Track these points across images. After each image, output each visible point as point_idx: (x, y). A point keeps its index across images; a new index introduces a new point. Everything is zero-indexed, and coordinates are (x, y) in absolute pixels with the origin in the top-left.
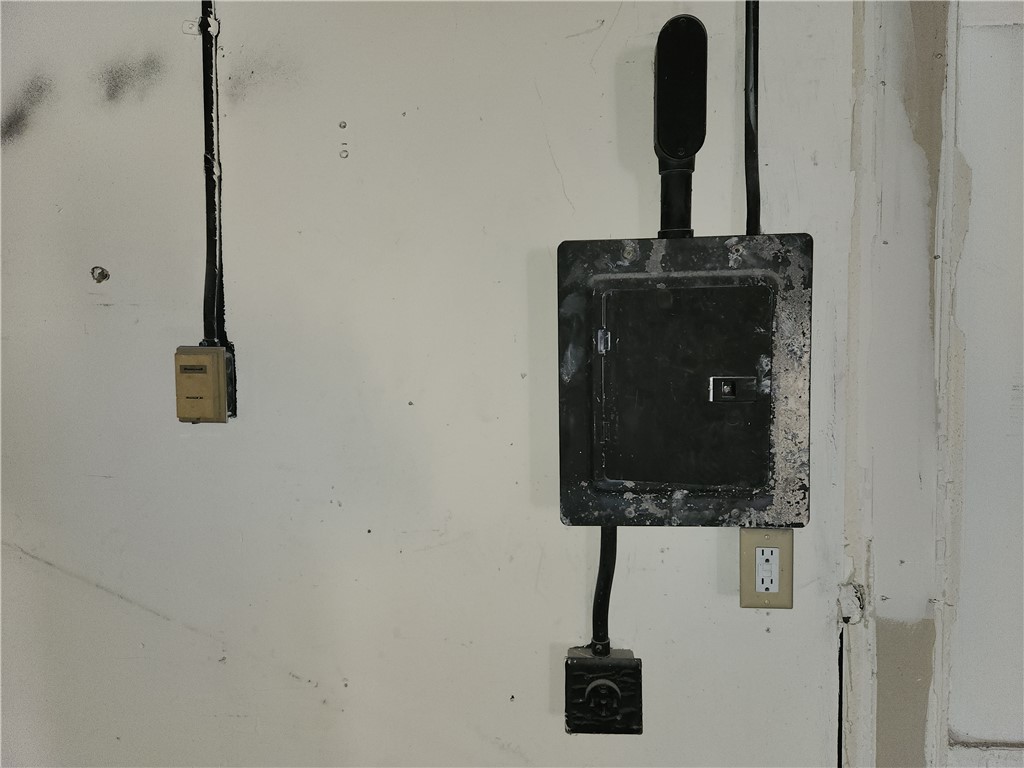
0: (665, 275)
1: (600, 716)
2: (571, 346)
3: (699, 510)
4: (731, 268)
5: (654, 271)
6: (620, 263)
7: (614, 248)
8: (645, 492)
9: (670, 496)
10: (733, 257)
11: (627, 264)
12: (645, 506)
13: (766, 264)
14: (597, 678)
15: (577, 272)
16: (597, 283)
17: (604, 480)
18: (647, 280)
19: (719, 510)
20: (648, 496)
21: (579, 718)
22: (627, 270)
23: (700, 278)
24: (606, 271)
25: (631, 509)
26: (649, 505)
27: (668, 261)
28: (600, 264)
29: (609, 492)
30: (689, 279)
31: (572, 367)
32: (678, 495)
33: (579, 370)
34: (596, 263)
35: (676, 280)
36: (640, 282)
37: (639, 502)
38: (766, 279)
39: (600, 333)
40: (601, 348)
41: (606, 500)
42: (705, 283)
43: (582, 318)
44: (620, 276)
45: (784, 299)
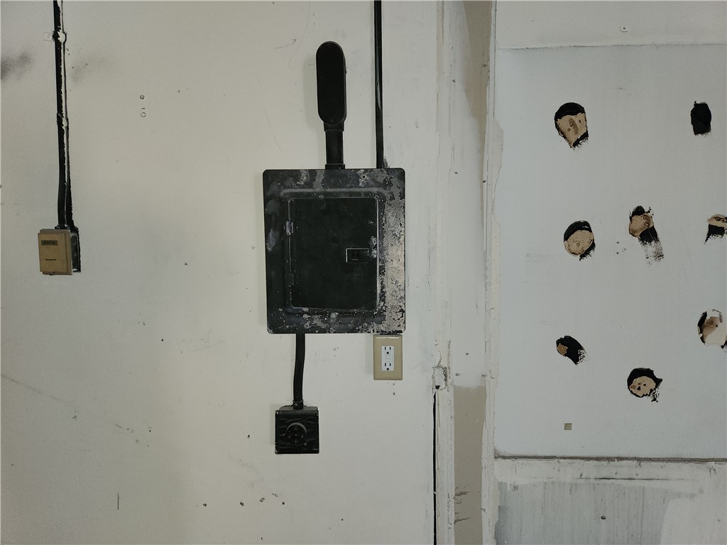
0: (324, 190)
1: (294, 443)
2: (272, 230)
3: (345, 324)
4: (361, 187)
5: (318, 188)
6: (299, 183)
7: (295, 174)
8: (315, 314)
9: (329, 316)
10: (361, 181)
11: (303, 183)
12: (315, 322)
13: (379, 185)
14: (293, 422)
15: (274, 188)
16: (285, 194)
17: (291, 308)
18: (313, 193)
19: (356, 324)
20: (317, 316)
21: (283, 445)
22: (303, 187)
23: (343, 192)
24: (291, 187)
25: (308, 324)
26: (317, 321)
27: (326, 182)
28: (288, 183)
29: (294, 314)
30: (337, 193)
31: (273, 242)
32: (334, 315)
33: (277, 244)
34: (285, 183)
35: (329, 193)
36: (309, 194)
37: (311, 319)
38: (379, 194)
39: (287, 223)
40: (288, 231)
41: (293, 319)
42: (346, 195)
43: (278, 214)
44: (298, 190)
45: (390, 205)
